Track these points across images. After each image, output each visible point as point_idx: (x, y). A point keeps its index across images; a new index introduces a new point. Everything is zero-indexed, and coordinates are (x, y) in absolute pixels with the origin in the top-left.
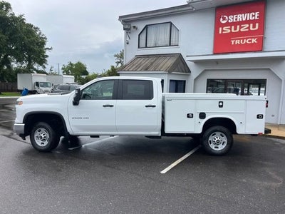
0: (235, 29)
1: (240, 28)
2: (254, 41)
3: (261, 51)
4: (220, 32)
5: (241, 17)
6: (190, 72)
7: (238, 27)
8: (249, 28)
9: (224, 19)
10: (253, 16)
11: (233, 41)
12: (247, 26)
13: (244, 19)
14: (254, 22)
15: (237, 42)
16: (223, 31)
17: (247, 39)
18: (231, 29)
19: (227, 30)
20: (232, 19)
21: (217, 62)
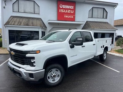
0: (66, 11)
1: (68, 11)
2: (72, 17)
3: (74, 21)
4: (60, 11)
5: (68, 7)
6: (46, 28)
7: (67, 10)
8: (70, 12)
9: (61, 6)
10: (72, 7)
11: (65, 16)
12: (70, 11)
13: (69, 8)
14: (72, 10)
15: (67, 17)
16: (61, 11)
17: (70, 16)
18: (64, 11)
19: (62, 11)
20: (64, 7)
21: (58, 24)
